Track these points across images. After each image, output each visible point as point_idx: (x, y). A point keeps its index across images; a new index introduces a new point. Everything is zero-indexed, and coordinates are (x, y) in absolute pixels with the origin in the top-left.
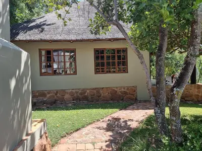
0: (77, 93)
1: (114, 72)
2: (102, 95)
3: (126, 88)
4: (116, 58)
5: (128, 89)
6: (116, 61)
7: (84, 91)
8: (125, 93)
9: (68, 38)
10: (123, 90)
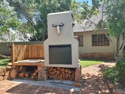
0: (83, 55)
1: (102, 45)
2: (96, 56)
3: (108, 54)
4: (103, 39)
5: (109, 54)
6: (103, 40)
7: (87, 54)
8: (108, 56)
9: (80, 31)
10: (106, 54)
